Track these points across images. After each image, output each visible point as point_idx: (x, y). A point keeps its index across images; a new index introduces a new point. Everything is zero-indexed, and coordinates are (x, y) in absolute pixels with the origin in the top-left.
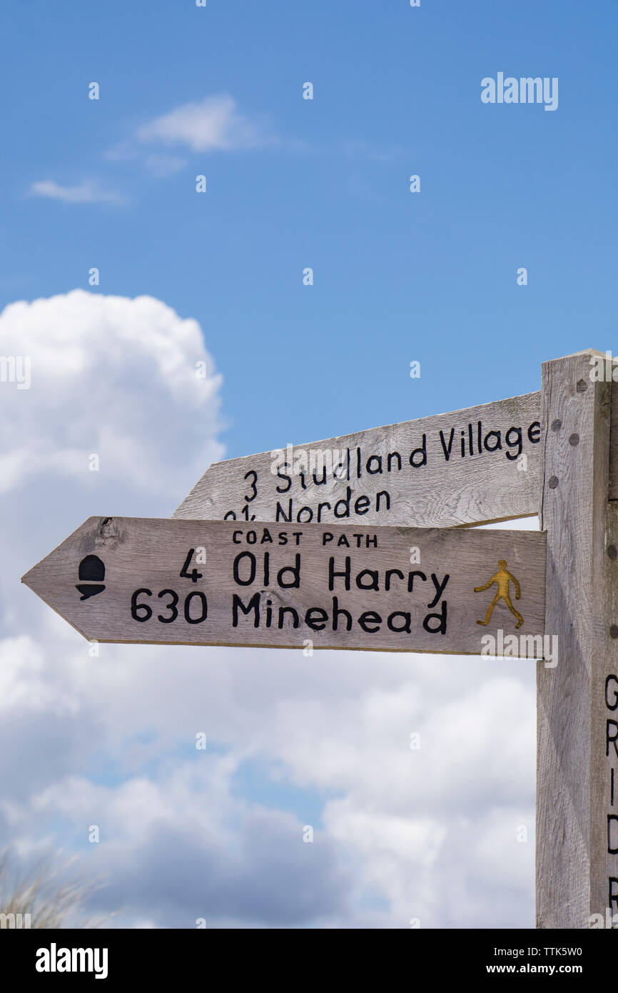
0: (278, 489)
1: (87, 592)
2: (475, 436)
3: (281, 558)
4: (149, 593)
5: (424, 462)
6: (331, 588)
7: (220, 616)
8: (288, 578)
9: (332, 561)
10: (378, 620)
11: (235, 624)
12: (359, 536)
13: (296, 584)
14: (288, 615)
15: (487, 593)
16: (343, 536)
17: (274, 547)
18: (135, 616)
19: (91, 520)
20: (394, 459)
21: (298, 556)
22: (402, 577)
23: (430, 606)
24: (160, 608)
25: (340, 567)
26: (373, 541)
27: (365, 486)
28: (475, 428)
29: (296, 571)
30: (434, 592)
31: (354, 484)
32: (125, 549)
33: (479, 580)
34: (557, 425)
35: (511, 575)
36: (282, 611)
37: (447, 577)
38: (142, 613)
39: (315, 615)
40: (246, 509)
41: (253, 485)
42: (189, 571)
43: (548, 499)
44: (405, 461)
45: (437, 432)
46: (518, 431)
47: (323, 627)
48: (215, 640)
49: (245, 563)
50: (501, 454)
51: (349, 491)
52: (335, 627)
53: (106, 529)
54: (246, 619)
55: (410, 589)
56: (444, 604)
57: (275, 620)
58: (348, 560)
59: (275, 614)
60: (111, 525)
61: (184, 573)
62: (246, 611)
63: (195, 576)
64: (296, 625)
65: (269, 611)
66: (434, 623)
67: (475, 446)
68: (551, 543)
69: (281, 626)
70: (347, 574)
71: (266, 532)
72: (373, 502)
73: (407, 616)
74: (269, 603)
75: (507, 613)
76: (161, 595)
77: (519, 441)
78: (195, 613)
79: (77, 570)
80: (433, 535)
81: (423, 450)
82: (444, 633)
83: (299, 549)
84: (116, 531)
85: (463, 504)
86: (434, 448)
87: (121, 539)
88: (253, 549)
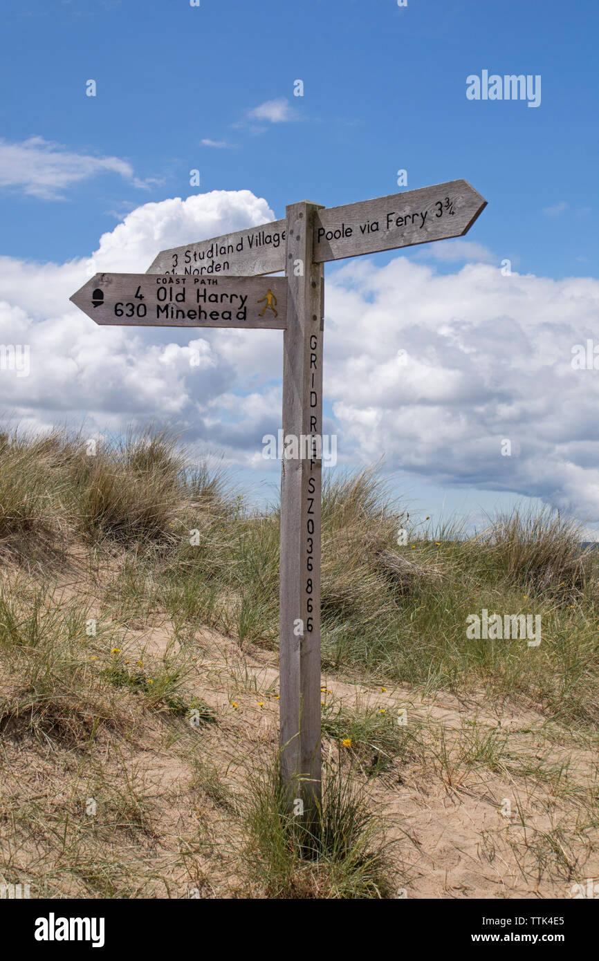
0: (186, 262)
1: (96, 304)
2: (262, 238)
3: (177, 289)
4: (122, 304)
5: (242, 249)
6: (198, 301)
7: (152, 314)
8: (180, 298)
9: (198, 290)
10: (218, 314)
11: (158, 317)
12: (209, 280)
13: (183, 300)
14: (180, 313)
15: (263, 303)
16: (203, 280)
17: (174, 285)
18: (116, 314)
19: (97, 274)
20: (230, 248)
21: (184, 289)
22: (227, 297)
23: (239, 309)
24: (127, 311)
25: (202, 293)
26: (215, 282)
27: (218, 259)
28: (261, 234)
29: (183, 295)
30: (241, 303)
31: (215, 258)
32: (111, 286)
33: (259, 297)
34: (292, 232)
35: (274, 296)
36: (178, 311)
37: (246, 297)
38: (119, 313)
39: (191, 313)
40: (173, 271)
41: (176, 260)
42: (139, 295)
43: (289, 263)
44: (235, 249)
45: (247, 236)
46: (278, 235)
47: (195, 318)
48: (141, 323)
49: (162, 292)
50: (272, 245)
51: (213, 262)
52: (200, 318)
53: (104, 278)
54: (163, 315)
55: (231, 302)
56: (245, 308)
57: (175, 315)
58: (205, 290)
59: (175, 313)
60: (106, 276)
61: (136, 296)
62: (163, 312)
63: (141, 297)
64: (184, 317)
65: (172, 312)
66: (241, 316)
67: (262, 242)
68: (289, 282)
69: (177, 318)
70: (205, 296)
71: (171, 278)
72: (222, 266)
73: (230, 313)
74: (172, 308)
75: (271, 311)
76: (127, 305)
77: (278, 240)
78: (142, 313)
79: (92, 295)
80: (241, 279)
81: (241, 244)
82: (245, 319)
83: (185, 286)
84: (108, 279)
85: (257, 266)
86: (246, 243)
87: (110, 282)
88: (165, 286)
